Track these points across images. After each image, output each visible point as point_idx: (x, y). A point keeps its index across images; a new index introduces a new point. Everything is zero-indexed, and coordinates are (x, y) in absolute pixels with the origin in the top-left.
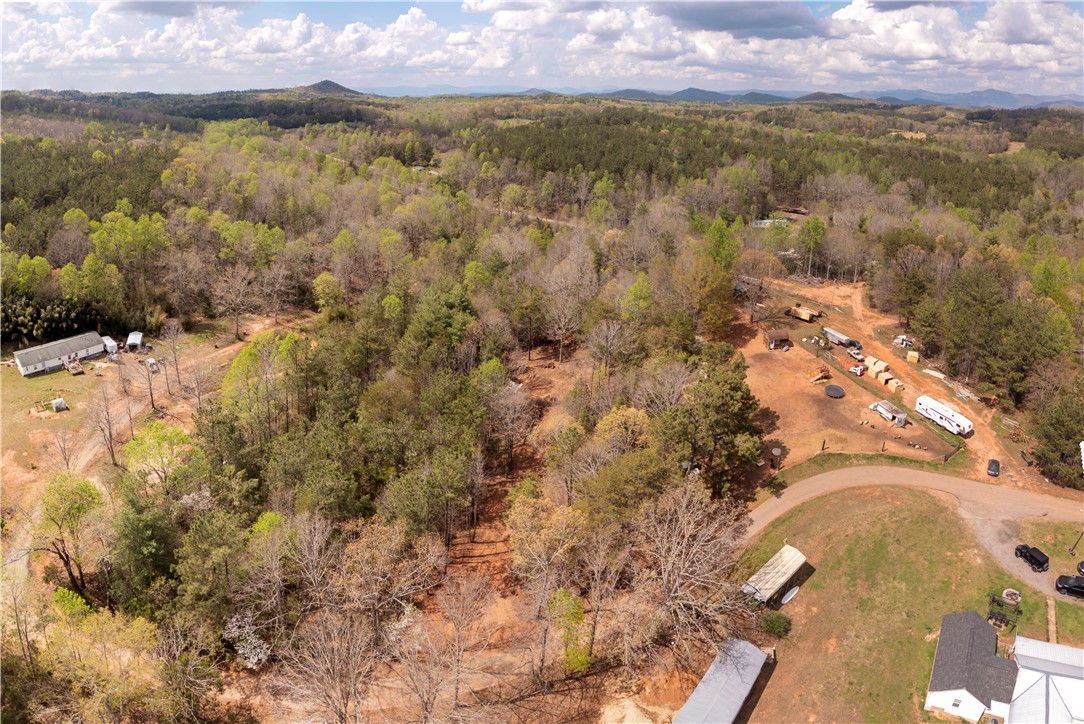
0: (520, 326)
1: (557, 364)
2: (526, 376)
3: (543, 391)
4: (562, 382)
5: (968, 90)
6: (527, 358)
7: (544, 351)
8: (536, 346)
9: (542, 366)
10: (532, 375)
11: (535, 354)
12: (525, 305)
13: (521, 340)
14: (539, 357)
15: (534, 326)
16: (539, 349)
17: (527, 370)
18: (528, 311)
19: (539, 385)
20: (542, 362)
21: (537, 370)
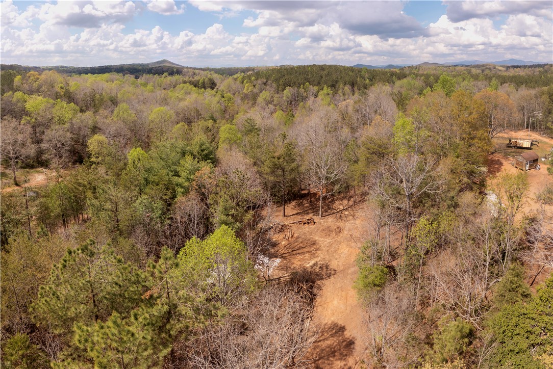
0: (272, 178)
1: (316, 219)
2: (281, 236)
3: (307, 255)
4: (328, 240)
5: (501, 60)
6: (282, 214)
7: (299, 205)
8: (290, 200)
9: (300, 223)
10: (289, 234)
11: (290, 208)
12: (277, 154)
13: (273, 195)
14: (295, 212)
15: (289, 177)
16: (294, 203)
17: (283, 229)
18: (281, 160)
19: (300, 248)
20: (299, 218)
21: (294, 228)
